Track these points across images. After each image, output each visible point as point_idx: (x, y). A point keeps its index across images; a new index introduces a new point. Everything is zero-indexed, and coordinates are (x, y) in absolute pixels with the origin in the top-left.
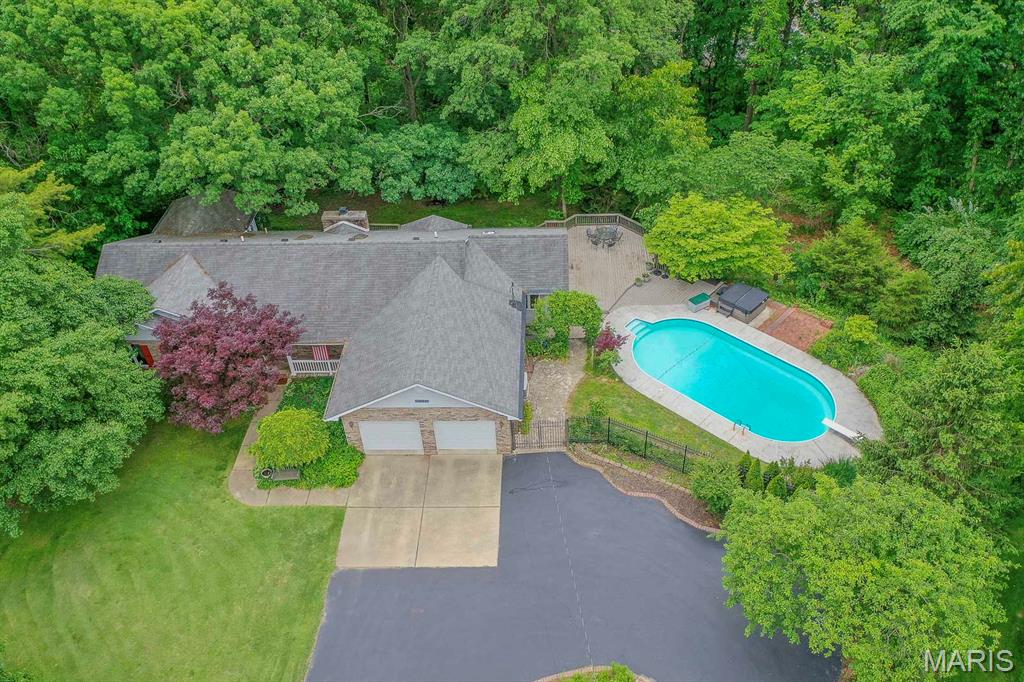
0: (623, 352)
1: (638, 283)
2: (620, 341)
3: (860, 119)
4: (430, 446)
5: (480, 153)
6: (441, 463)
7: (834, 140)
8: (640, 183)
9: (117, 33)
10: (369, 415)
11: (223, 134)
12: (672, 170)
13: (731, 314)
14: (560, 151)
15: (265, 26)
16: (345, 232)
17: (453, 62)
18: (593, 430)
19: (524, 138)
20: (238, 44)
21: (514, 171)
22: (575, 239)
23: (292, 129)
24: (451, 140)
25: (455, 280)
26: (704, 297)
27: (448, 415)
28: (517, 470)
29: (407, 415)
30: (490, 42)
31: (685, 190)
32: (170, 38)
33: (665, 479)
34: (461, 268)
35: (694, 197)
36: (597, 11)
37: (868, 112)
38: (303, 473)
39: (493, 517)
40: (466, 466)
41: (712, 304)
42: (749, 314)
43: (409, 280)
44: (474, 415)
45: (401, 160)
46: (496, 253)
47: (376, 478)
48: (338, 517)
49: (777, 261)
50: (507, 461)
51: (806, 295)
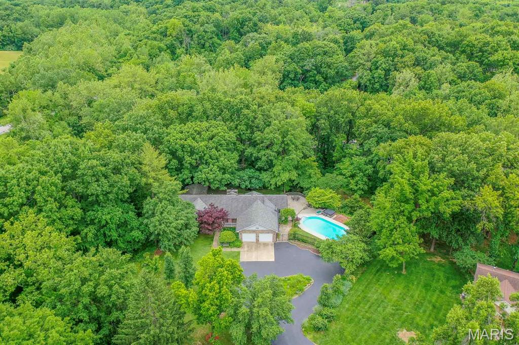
0: (301, 222)
1: (304, 209)
2: (300, 219)
3: (358, 171)
4: (257, 240)
5: (265, 176)
6: (260, 244)
7: (353, 176)
8: (304, 184)
9: (189, 149)
10: (245, 232)
11: (211, 170)
12: (312, 182)
13: (327, 216)
14: (285, 177)
15: (219, 147)
16: (233, 194)
17: (259, 155)
18: (294, 237)
19: (276, 174)
20: (214, 151)
21: (273, 181)
22: (289, 198)
23: (223, 170)
24: (257, 173)
25: (262, 205)
26: (320, 212)
27: (263, 232)
28: (277, 246)
29: (254, 232)
30: (268, 151)
31: (315, 186)
32: (201, 149)
33: (310, 246)
34: (263, 202)
35: (317, 188)
36: (293, 146)
37: (360, 169)
38: (230, 244)
39: (273, 253)
40: (265, 245)
41: (322, 214)
42: (331, 216)
43: (251, 204)
44: (268, 232)
45: (246, 178)
46: (270, 200)
47: (246, 246)
48: (239, 253)
49: (338, 204)
50: (275, 244)
51: (345, 212)
